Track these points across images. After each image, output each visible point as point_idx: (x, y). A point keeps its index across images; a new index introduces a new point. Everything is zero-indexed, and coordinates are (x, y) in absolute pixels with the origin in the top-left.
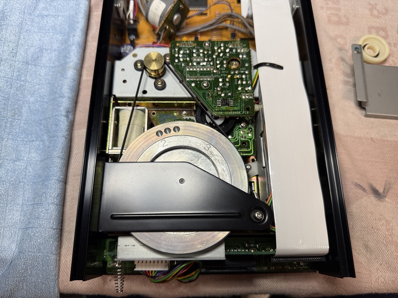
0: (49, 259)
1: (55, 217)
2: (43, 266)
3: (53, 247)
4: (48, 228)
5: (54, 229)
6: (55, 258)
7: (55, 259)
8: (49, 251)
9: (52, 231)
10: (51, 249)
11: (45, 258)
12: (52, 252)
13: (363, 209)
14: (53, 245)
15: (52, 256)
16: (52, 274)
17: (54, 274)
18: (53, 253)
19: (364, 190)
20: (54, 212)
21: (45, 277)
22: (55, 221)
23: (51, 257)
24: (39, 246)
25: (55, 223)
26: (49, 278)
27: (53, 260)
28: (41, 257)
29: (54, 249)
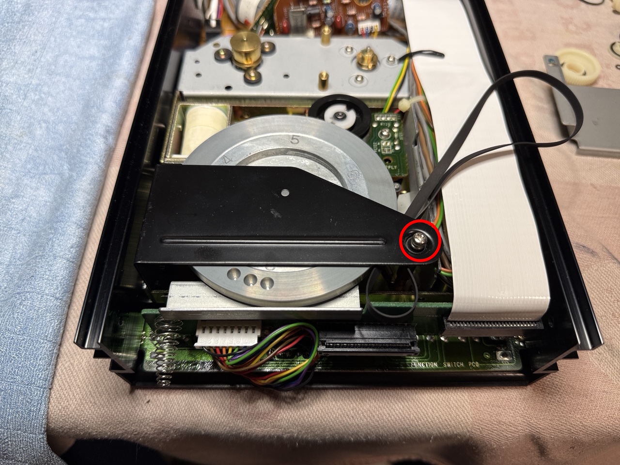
0: (39, 347)
1: (62, 279)
2: (26, 358)
3: (50, 328)
4: (46, 295)
5: (57, 299)
6: (50, 347)
7: (50, 349)
8: (43, 333)
9: (53, 300)
10: (46, 330)
11: (34, 344)
12: (47, 336)
13: (594, 286)
14: (51, 324)
15: (46, 343)
16: (39, 376)
17: (43, 376)
18: (48, 339)
19: (593, 253)
20: (62, 271)
21: (27, 380)
22: (61, 285)
23: (43, 345)
24: (26, 322)
25: (60, 289)
26: (34, 383)
27: (47, 351)
28: (26, 342)
29: (50, 331)
